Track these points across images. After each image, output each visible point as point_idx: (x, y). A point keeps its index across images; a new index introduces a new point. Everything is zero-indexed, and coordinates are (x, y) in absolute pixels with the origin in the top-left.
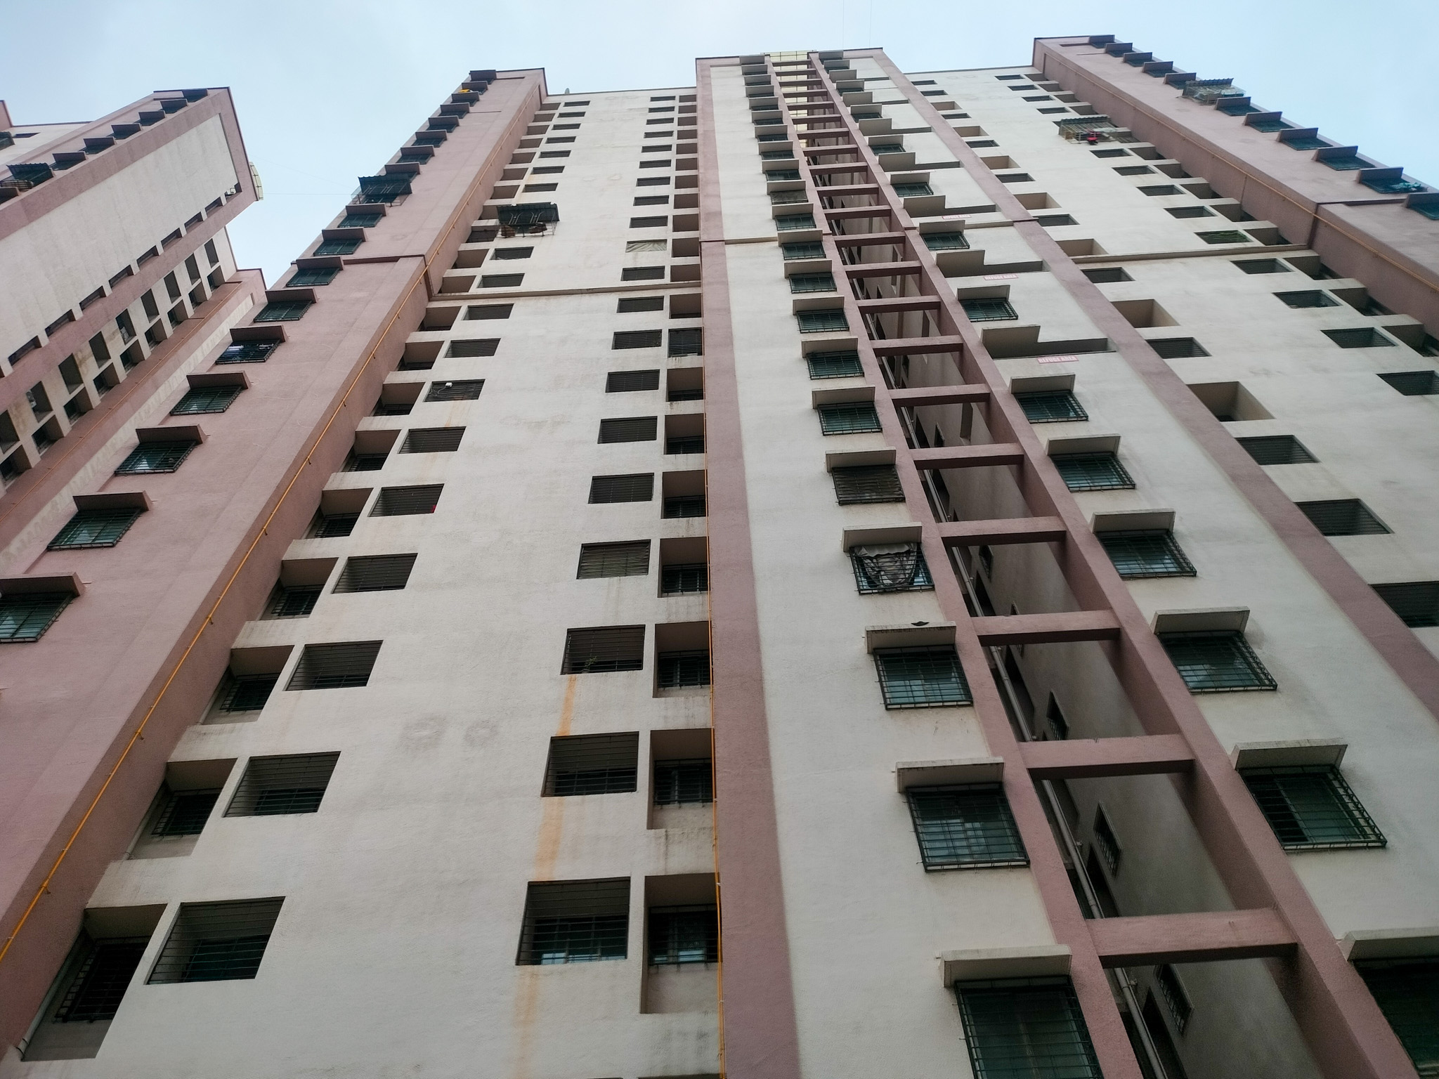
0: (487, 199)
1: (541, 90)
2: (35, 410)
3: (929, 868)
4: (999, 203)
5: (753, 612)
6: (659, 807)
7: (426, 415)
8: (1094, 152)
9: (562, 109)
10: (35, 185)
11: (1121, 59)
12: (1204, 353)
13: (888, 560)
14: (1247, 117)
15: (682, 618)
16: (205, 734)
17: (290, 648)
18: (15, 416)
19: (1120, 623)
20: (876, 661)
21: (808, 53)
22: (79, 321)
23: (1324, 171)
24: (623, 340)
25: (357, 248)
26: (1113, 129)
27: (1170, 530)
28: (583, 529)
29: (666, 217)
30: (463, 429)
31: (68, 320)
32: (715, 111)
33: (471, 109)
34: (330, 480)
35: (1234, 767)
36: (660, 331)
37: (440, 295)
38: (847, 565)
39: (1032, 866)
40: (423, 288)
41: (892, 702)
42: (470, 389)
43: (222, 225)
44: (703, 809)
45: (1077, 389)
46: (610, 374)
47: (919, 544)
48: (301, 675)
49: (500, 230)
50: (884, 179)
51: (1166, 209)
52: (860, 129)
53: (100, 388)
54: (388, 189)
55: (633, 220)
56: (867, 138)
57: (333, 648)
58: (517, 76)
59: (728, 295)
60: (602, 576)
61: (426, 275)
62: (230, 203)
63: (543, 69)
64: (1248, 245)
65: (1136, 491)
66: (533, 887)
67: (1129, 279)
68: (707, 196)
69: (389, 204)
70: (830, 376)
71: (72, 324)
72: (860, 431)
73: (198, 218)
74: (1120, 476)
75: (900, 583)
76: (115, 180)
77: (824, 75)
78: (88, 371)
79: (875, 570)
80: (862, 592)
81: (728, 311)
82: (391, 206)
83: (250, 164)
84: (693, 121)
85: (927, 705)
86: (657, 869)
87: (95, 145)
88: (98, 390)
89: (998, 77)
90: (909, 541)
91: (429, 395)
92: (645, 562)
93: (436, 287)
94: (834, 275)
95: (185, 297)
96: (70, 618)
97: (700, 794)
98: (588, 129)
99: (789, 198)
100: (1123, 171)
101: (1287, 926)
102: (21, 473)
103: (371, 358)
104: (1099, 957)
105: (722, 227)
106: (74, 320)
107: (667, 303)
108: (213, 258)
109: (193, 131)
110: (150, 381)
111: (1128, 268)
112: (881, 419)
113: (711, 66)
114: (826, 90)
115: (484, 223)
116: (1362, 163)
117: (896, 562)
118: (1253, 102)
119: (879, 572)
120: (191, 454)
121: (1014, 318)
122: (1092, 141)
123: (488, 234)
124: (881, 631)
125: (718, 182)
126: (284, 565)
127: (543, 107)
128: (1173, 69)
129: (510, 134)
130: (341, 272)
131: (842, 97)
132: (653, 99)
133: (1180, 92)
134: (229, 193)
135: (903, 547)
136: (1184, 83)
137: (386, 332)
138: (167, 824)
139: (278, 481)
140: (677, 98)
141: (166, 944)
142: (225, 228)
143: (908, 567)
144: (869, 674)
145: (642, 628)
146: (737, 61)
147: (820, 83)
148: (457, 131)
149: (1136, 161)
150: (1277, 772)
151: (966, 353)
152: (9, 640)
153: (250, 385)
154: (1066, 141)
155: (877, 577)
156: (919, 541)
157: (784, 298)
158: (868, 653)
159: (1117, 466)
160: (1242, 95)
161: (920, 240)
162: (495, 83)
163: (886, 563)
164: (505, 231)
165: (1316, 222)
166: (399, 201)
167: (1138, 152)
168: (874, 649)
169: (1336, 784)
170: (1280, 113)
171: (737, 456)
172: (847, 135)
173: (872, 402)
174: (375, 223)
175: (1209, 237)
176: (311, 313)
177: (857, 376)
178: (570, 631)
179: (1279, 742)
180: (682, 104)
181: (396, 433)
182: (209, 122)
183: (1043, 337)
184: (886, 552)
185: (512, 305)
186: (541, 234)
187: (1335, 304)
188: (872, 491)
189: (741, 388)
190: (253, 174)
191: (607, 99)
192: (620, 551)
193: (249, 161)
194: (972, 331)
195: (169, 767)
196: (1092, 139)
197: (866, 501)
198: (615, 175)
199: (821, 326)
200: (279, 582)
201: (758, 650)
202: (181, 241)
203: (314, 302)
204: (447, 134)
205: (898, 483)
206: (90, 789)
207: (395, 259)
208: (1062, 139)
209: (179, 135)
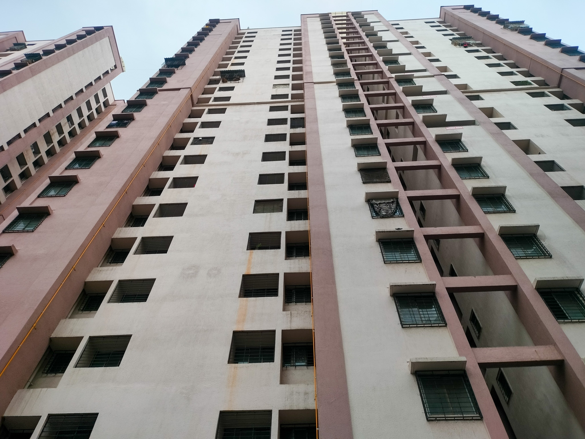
0: (216, 68)
1: (238, 27)
2: (34, 153)
3: (404, 326)
4: (428, 68)
5: (327, 224)
6: (287, 304)
7: (191, 150)
8: (466, 51)
9: (246, 35)
10: (35, 62)
11: (477, 14)
12: (515, 128)
13: (384, 205)
14: (531, 36)
15: (297, 229)
16: (100, 271)
17: (136, 238)
18: (26, 155)
19: (484, 230)
20: (379, 244)
21: (347, 12)
22: (52, 117)
23: (565, 56)
24: (271, 122)
25: (164, 85)
26: (474, 42)
27: (504, 194)
28: (256, 194)
29: (289, 75)
30: (206, 155)
31: (47, 117)
32: (309, 34)
33: (210, 34)
34: (152, 174)
35: (534, 288)
36: (287, 119)
37: (197, 104)
38: (367, 207)
39: (448, 326)
40: (190, 101)
41: (387, 260)
42: (209, 140)
43: (108, 81)
44: (306, 305)
45: (463, 139)
46: (266, 135)
47: (397, 199)
48: (140, 249)
49: (221, 80)
50: (379, 59)
51: (497, 72)
52: (369, 40)
53: (60, 145)
54: (176, 63)
55: (275, 76)
56: (372, 44)
57: (153, 239)
58: (228, 22)
59: (316, 103)
60: (263, 213)
61: (191, 96)
62: (112, 72)
63: (239, 19)
64: (532, 86)
65: (490, 179)
66: (235, 333)
67: (482, 99)
68: (306, 66)
69: (177, 69)
70: (358, 134)
71: (49, 118)
72: (372, 155)
73: (99, 78)
74: (482, 173)
75: (389, 214)
76: (67, 61)
77: (354, 21)
78: (55, 138)
79: (378, 209)
80: (373, 217)
81: (316, 109)
82: (177, 70)
83: (120, 57)
84: (300, 39)
85: (402, 262)
86: (287, 327)
87: (59, 47)
88: (59, 146)
89: (425, 22)
90: (393, 197)
91: (192, 142)
92: (281, 208)
93: (195, 101)
94: (359, 95)
95: (94, 110)
96: (46, 223)
97: (304, 299)
98: (256, 42)
99: (340, 66)
100: (479, 58)
101: (560, 352)
102: (28, 178)
103: (169, 127)
104: (478, 363)
105: (312, 77)
106: (50, 116)
107: (289, 108)
108: (105, 95)
109: (98, 43)
110: (80, 143)
111: (482, 95)
112: (380, 150)
113: (307, 18)
114: (354, 26)
115: (215, 77)
116: (580, 53)
117: (388, 206)
118: (533, 30)
119: (381, 209)
120: (96, 162)
121: (436, 112)
122: (465, 46)
123: (216, 82)
124: (382, 232)
125: (310, 61)
126: (134, 207)
127: (238, 34)
128: (499, 18)
129: (225, 43)
130: (157, 94)
131: (361, 29)
132: (283, 31)
133: (503, 26)
134: (112, 69)
135: (391, 200)
136: (504, 23)
137: (175, 117)
138: (84, 307)
139: (131, 172)
140: (293, 31)
141: (83, 352)
142: (110, 83)
143: (393, 208)
144: (377, 250)
145: (280, 233)
146: (318, 15)
147: (352, 24)
148: (204, 42)
149: (484, 54)
150: (553, 290)
151: (415, 126)
152: (22, 231)
153: (120, 136)
154: (455, 47)
155: (380, 212)
156: (397, 198)
157: (339, 105)
158: (376, 241)
159: (481, 169)
160: (529, 27)
161: (395, 82)
162: (219, 24)
163: (383, 206)
164: (223, 80)
165: (561, 76)
166: (180, 67)
167: (485, 50)
168: (379, 239)
169: (579, 296)
170: (545, 34)
171: (320, 164)
172: (364, 43)
173: (376, 144)
174: (171, 76)
175: (516, 83)
176: (145, 109)
177: (370, 134)
178: (250, 234)
179: (554, 278)
180: (295, 33)
181: (179, 157)
182: (104, 40)
183: (448, 119)
184: (384, 202)
185: (226, 109)
186: (238, 81)
187: (570, 109)
188: (377, 178)
189: (321, 139)
190: (121, 61)
191: (264, 31)
192: (271, 203)
193: (120, 56)
194: (418, 117)
195: (86, 283)
196: (465, 45)
197: (374, 182)
198: (268, 59)
199: (354, 115)
200: (131, 214)
201: (330, 239)
202: (92, 87)
203: (146, 105)
204: (200, 43)
205: (388, 175)
206: (54, 288)
207: (179, 89)
208: (453, 46)
209: (92, 44)
